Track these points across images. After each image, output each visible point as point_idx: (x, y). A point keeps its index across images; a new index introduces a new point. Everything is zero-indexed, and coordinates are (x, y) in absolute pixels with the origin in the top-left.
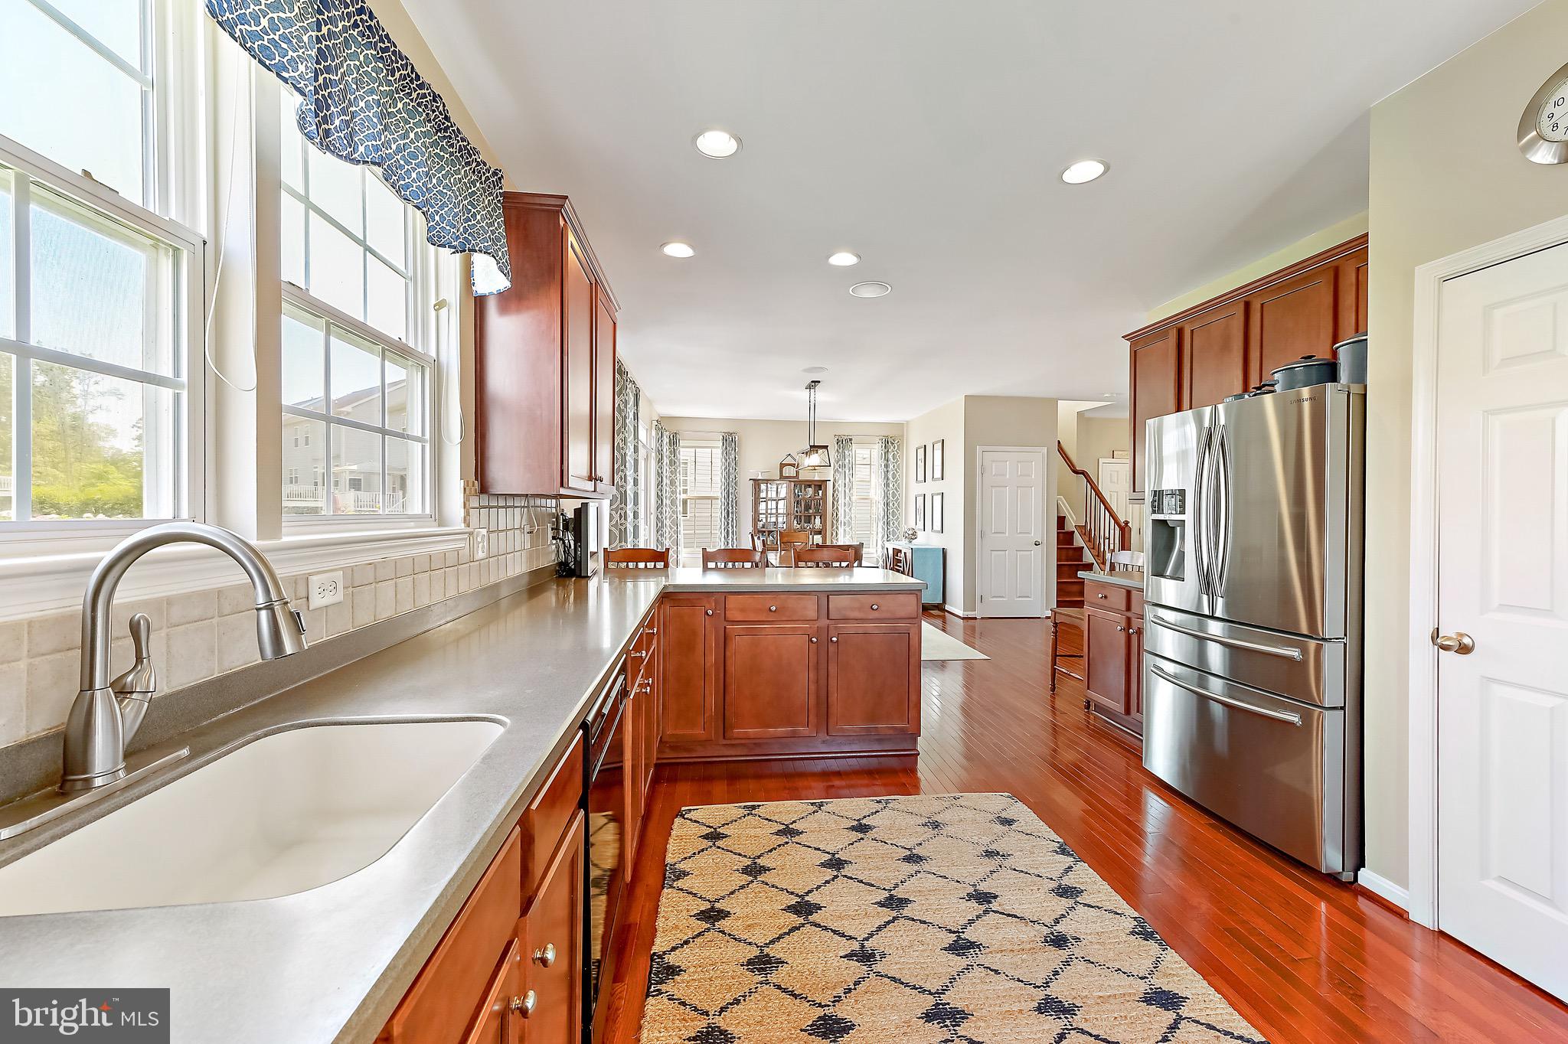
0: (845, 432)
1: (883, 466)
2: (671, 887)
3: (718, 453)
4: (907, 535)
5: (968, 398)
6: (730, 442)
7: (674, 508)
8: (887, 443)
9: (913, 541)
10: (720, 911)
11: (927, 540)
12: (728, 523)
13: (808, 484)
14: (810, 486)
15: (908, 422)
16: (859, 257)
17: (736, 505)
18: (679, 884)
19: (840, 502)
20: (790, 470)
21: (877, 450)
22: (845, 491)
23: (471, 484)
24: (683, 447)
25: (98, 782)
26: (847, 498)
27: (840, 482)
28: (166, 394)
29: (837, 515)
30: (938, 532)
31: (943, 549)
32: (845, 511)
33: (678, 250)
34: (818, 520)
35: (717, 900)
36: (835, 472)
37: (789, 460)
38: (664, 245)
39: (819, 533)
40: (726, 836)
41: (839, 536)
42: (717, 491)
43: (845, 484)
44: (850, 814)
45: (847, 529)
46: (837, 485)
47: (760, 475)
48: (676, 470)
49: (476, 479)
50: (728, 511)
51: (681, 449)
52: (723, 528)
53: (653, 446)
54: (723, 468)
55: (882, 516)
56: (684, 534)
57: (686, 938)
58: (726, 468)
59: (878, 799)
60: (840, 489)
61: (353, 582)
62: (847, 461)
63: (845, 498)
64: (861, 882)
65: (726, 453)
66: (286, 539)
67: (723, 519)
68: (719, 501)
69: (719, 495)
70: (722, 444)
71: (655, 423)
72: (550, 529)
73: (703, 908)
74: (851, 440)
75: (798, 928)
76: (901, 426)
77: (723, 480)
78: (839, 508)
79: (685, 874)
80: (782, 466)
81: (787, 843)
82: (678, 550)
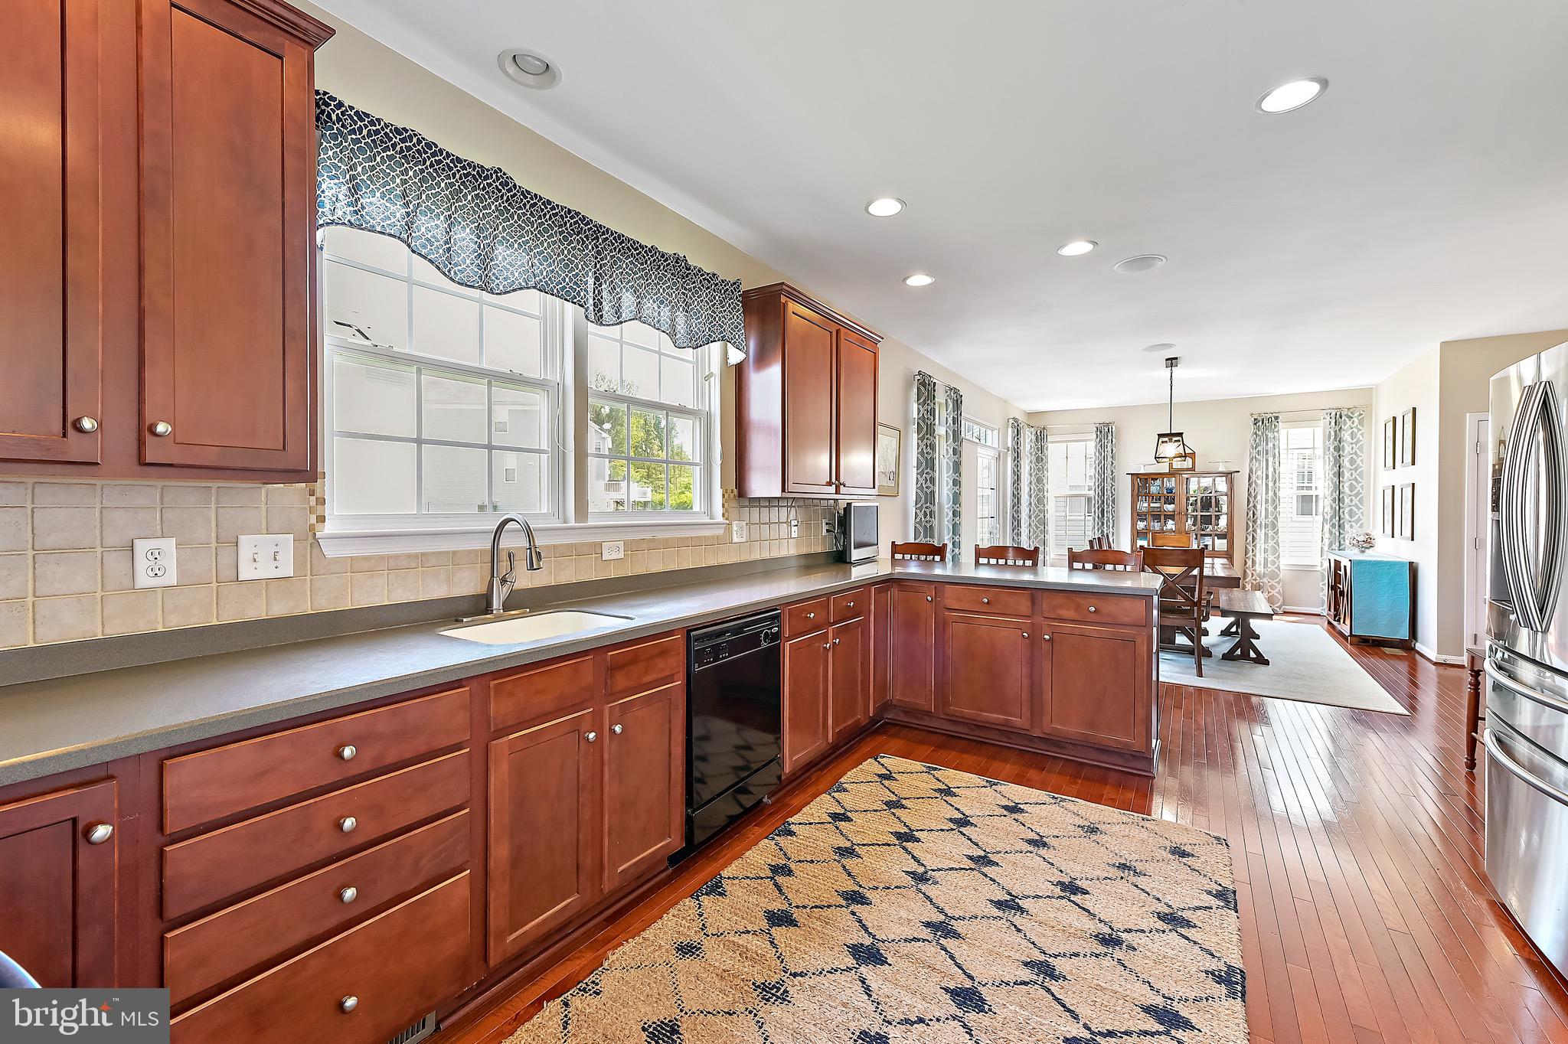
0: (1268, 408)
1: (1332, 450)
2: (830, 794)
3: (1091, 447)
4: (1355, 542)
5: (1445, 345)
6: (1105, 433)
7: (1041, 507)
8: (1338, 418)
10: (848, 817)
11: (1389, 549)
12: (1103, 524)
15: (1377, 386)
16: (1095, 243)
18: (836, 795)
19: (1259, 498)
20: (1183, 462)
21: (1321, 428)
22: (1267, 485)
23: (729, 491)
24: (1052, 442)
25: (494, 612)
26: (1271, 493)
27: (1260, 473)
28: (544, 457)
30: (1407, 538)
31: (1411, 564)
32: (1266, 509)
33: (919, 280)
35: (851, 811)
36: (1251, 460)
38: (905, 279)
39: (1221, 536)
40: (896, 780)
41: (1257, 541)
42: (1091, 488)
43: (1267, 475)
44: (1011, 796)
45: (1271, 533)
46: (1254, 478)
47: (1142, 469)
48: (1043, 468)
49: (736, 488)
50: (1103, 510)
51: (1050, 445)
52: (1096, 528)
53: (1010, 445)
54: (1097, 463)
55: (1329, 515)
57: (812, 821)
58: (1100, 463)
59: (1056, 796)
60: (1259, 482)
61: (632, 547)
62: (1270, 445)
63: (1267, 493)
64: (970, 840)
65: (1102, 447)
66: (590, 523)
67: (1095, 519)
69: (1093, 492)
70: (1095, 436)
71: (1011, 421)
72: (824, 524)
73: (838, 811)
74: (1277, 418)
75: (889, 845)
76: (1368, 392)
77: (1097, 476)
78: (1258, 506)
79: (845, 790)
81: (937, 798)
82: (1047, 549)
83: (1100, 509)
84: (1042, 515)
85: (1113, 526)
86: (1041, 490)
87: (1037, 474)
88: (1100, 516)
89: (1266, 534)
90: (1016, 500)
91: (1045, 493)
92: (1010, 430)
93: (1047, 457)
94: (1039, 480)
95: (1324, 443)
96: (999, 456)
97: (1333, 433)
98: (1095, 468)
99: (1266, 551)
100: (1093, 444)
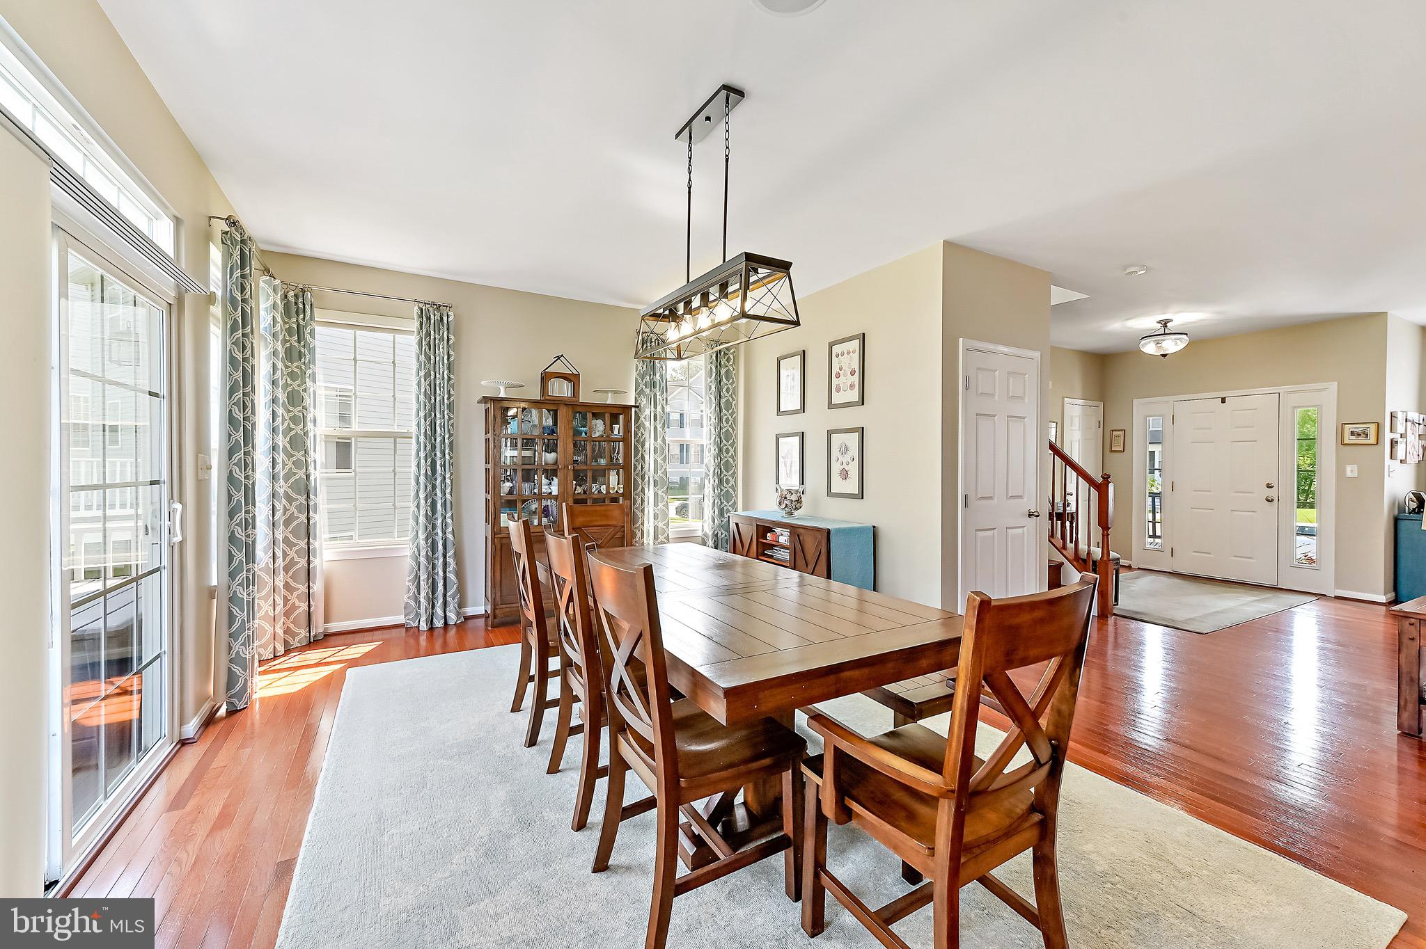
3: (409, 344)
6: (437, 322)
9: (796, 513)
12: (434, 487)
13: (598, 411)
14: (595, 416)
17: (451, 450)
19: (647, 445)
20: (561, 388)
21: (700, 364)
22: (655, 428)
24: (322, 323)
26: (660, 440)
27: (647, 412)
29: (642, 468)
31: (874, 527)
32: (655, 461)
34: (613, 478)
36: (640, 395)
37: (558, 368)
42: (409, 420)
43: (655, 416)
46: (642, 418)
47: (502, 389)
48: (303, 372)
50: (434, 462)
51: (318, 329)
54: (422, 373)
56: (330, 512)
58: (427, 375)
60: (647, 424)
62: (656, 376)
63: (656, 439)
65: (428, 347)
67: (422, 479)
68: (414, 441)
69: (414, 429)
70: (417, 324)
77: (422, 397)
78: (647, 457)
80: (546, 377)
82: (315, 544)
83: (429, 461)
84: (301, 474)
85: (451, 492)
86: (299, 420)
87: (287, 385)
88: (429, 473)
89: (656, 494)
90: (240, 436)
91: (310, 425)
92: (216, 254)
93: (312, 351)
94: (294, 399)
95: (706, 380)
96: (180, 300)
97: (714, 368)
98: (419, 385)
99: (656, 516)
100: (414, 339)
